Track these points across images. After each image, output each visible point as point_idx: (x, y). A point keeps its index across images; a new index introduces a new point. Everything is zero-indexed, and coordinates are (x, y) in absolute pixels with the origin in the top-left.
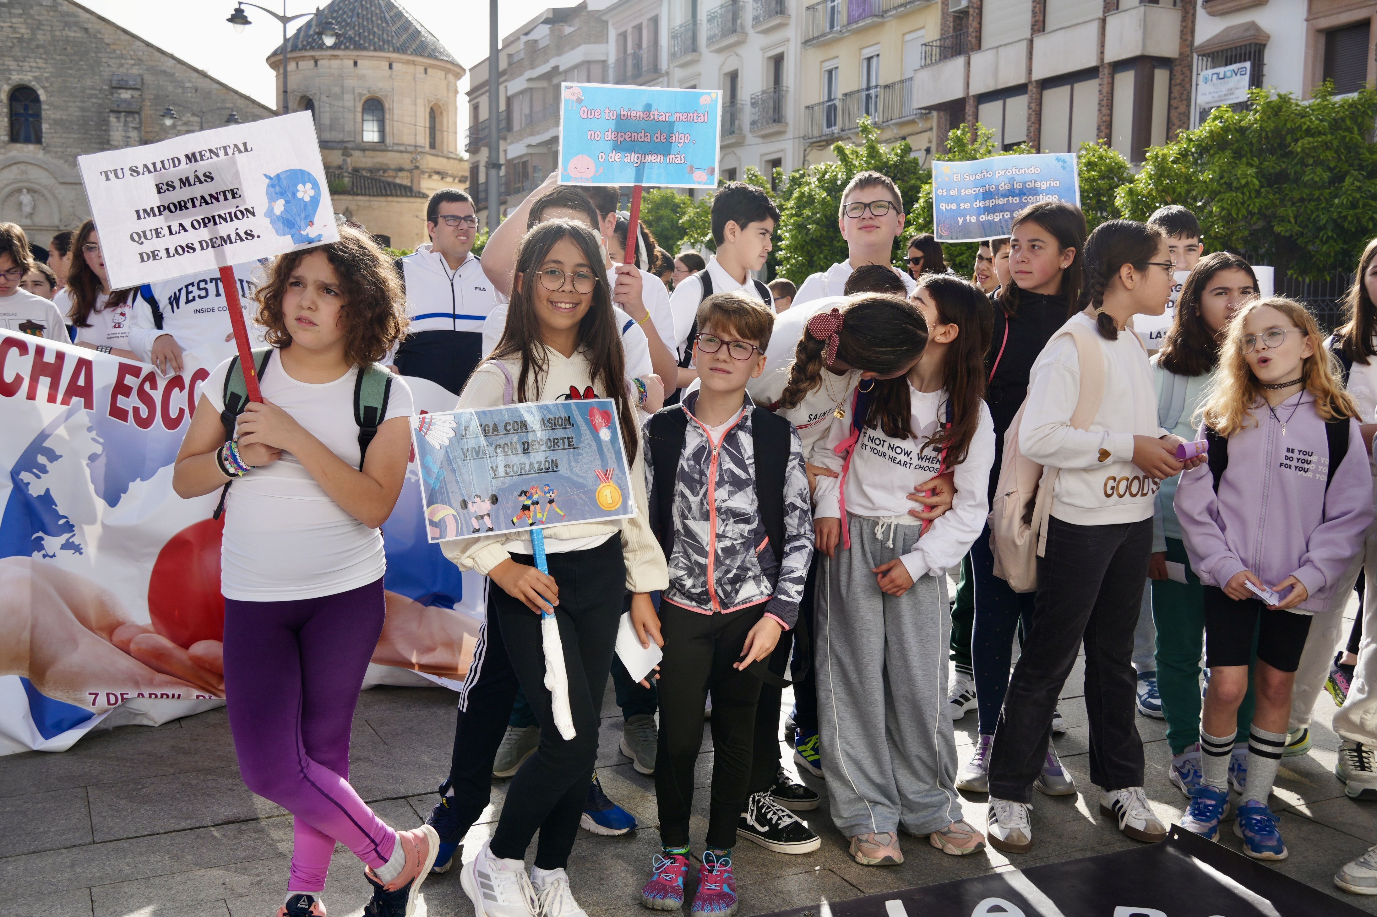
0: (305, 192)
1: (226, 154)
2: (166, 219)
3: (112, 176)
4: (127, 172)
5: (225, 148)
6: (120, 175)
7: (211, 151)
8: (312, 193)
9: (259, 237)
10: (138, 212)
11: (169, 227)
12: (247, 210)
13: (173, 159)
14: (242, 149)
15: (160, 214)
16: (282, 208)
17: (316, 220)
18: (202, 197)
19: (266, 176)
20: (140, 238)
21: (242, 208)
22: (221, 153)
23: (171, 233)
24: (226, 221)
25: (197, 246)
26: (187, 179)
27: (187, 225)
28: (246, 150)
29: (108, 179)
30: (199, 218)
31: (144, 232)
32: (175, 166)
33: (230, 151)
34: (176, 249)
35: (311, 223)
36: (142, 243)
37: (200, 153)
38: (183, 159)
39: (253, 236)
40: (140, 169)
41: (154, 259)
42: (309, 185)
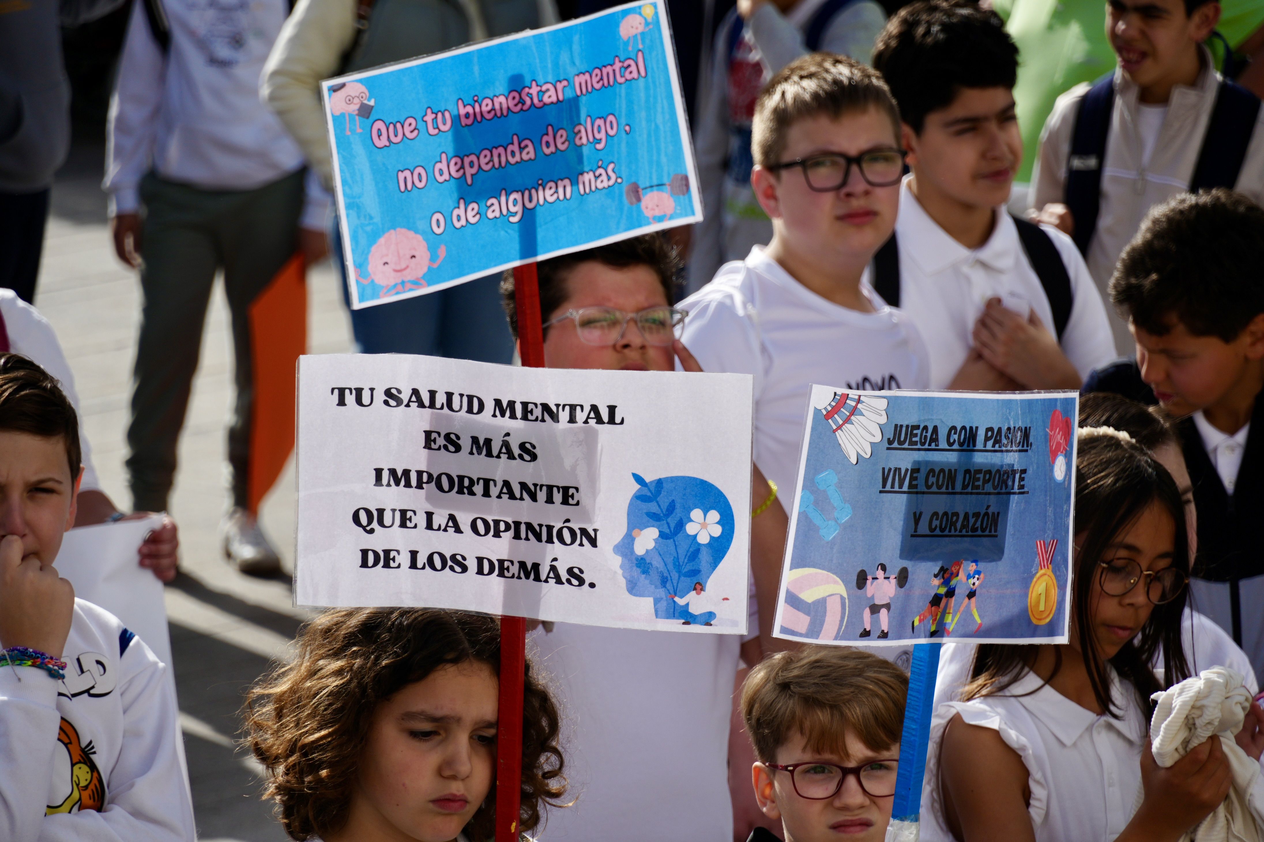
0: (704, 526)
1: (572, 420)
2: (428, 498)
3: (350, 399)
5: (573, 408)
6: (366, 400)
8: (717, 531)
9: (592, 585)
12: (584, 532)
13: (470, 398)
14: (605, 417)
16: (651, 545)
17: (711, 584)
18: (506, 484)
20: (370, 521)
21: (576, 526)
22: (564, 416)
23: (429, 526)
24: (539, 538)
25: (472, 565)
26: (488, 442)
27: (464, 521)
28: (612, 421)
29: (342, 402)
31: (381, 512)
32: (470, 410)
33: (581, 416)
35: (699, 587)
37: (525, 405)
38: (489, 406)
39: (581, 582)
41: (387, 565)
42: (714, 516)
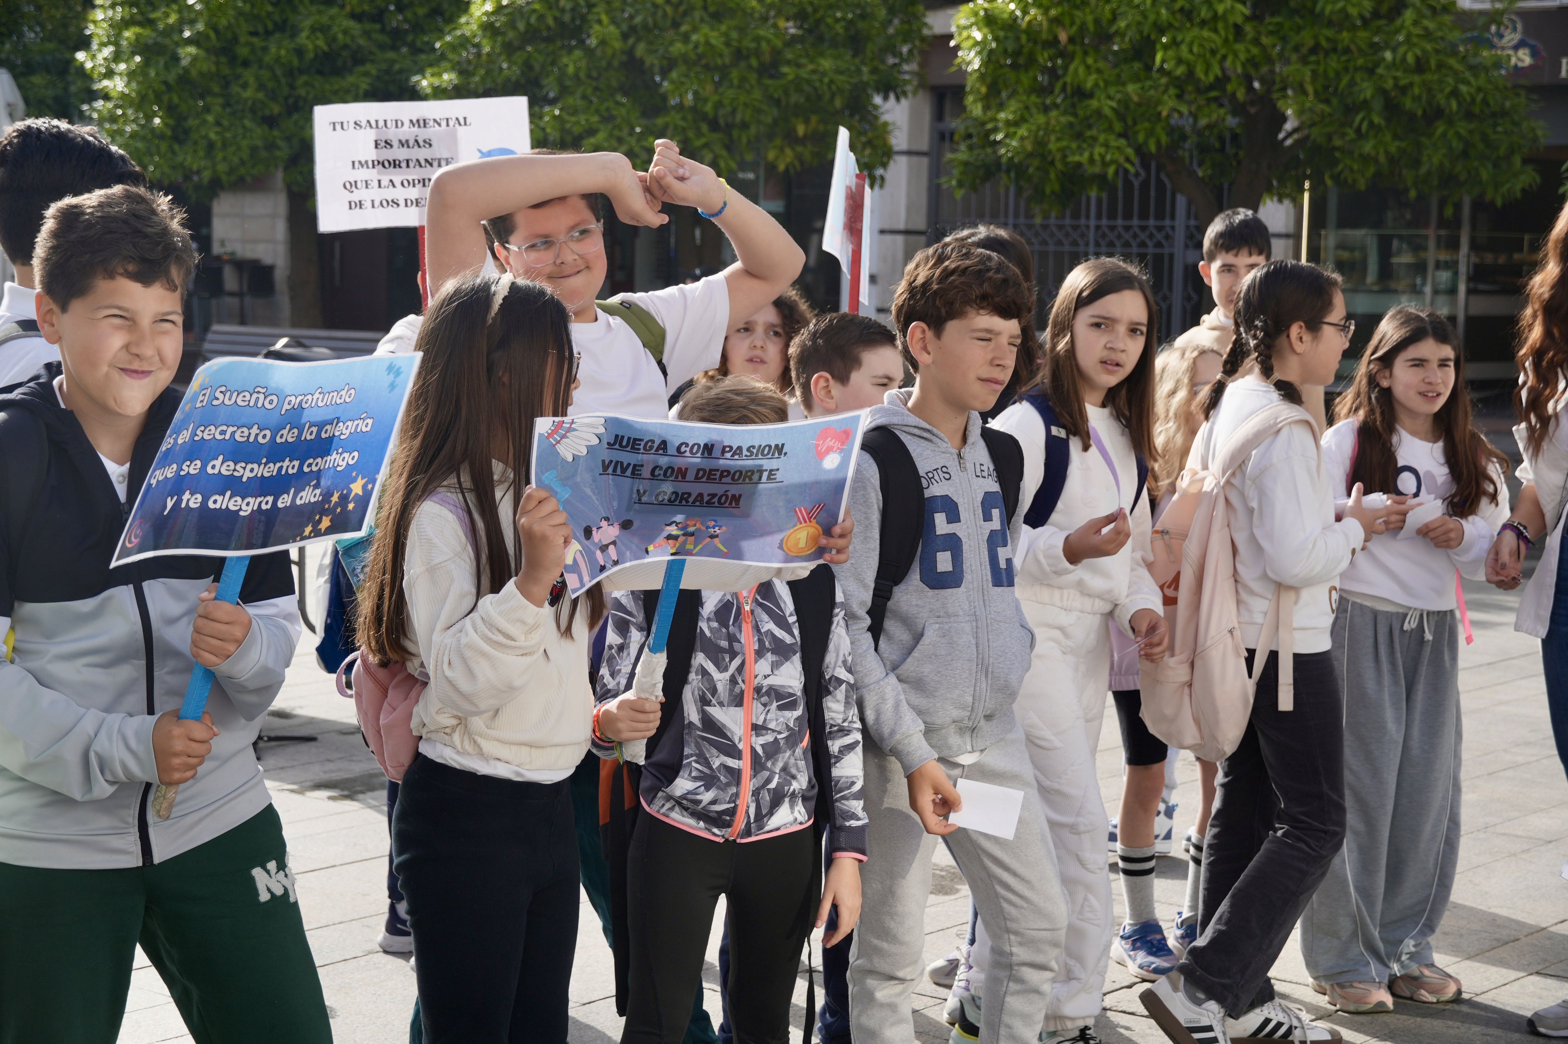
1: (448, 125)
3: (338, 127)
4: (352, 125)
6: (345, 126)
7: (435, 120)
10: (353, 163)
11: (379, 181)
14: (462, 122)
15: (373, 167)
18: (418, 160)
19: (480, 151)
22: (444, 123)
23: (380, 186)
25: (402, 203)
26: (407, 141)
27: (397, 183)
29: (334, 129)
30: (410, 179)
32: (397, 127)
33: (451, 123)
34: (381, 203)
38: (407, 123)
40: (364, 124)
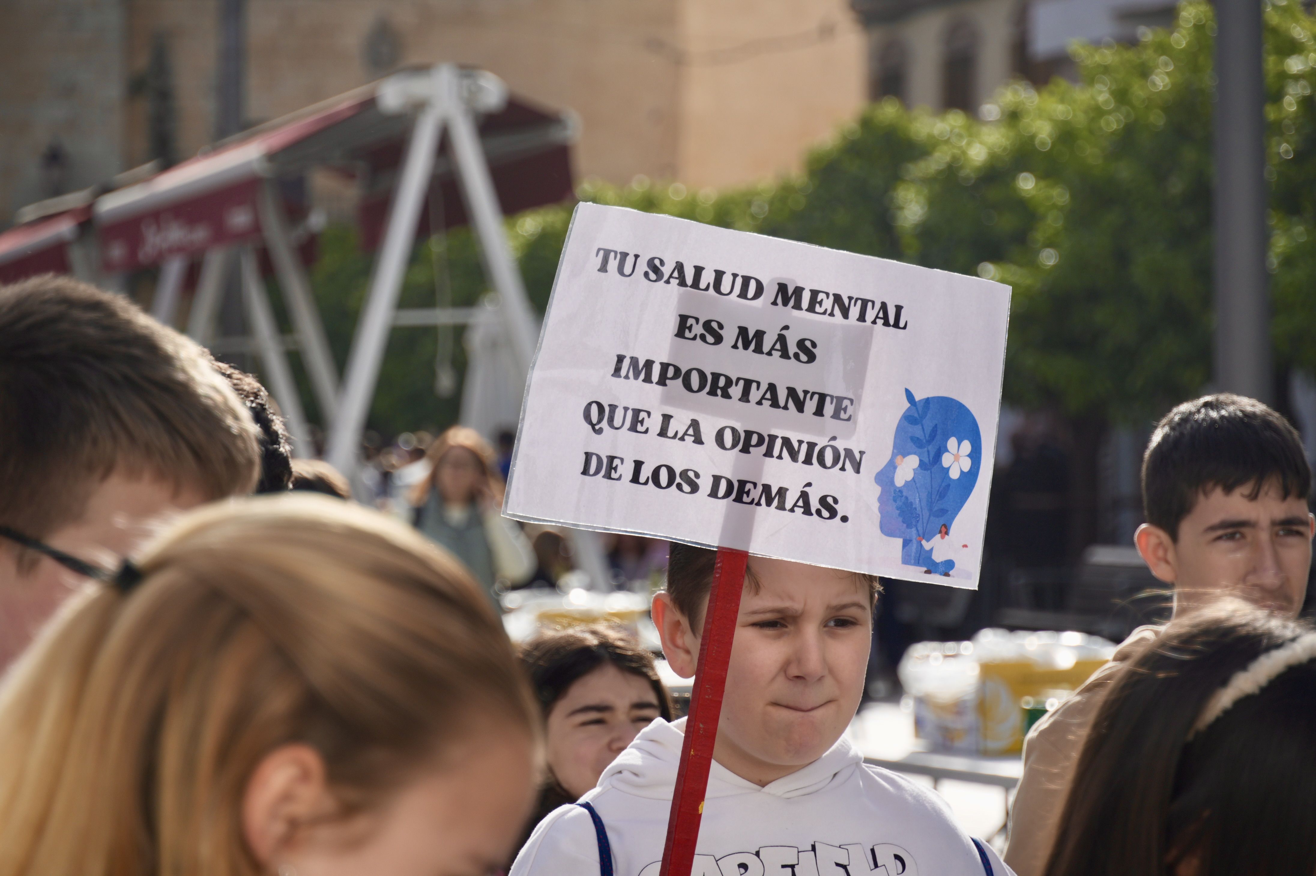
36: (599, 432)
